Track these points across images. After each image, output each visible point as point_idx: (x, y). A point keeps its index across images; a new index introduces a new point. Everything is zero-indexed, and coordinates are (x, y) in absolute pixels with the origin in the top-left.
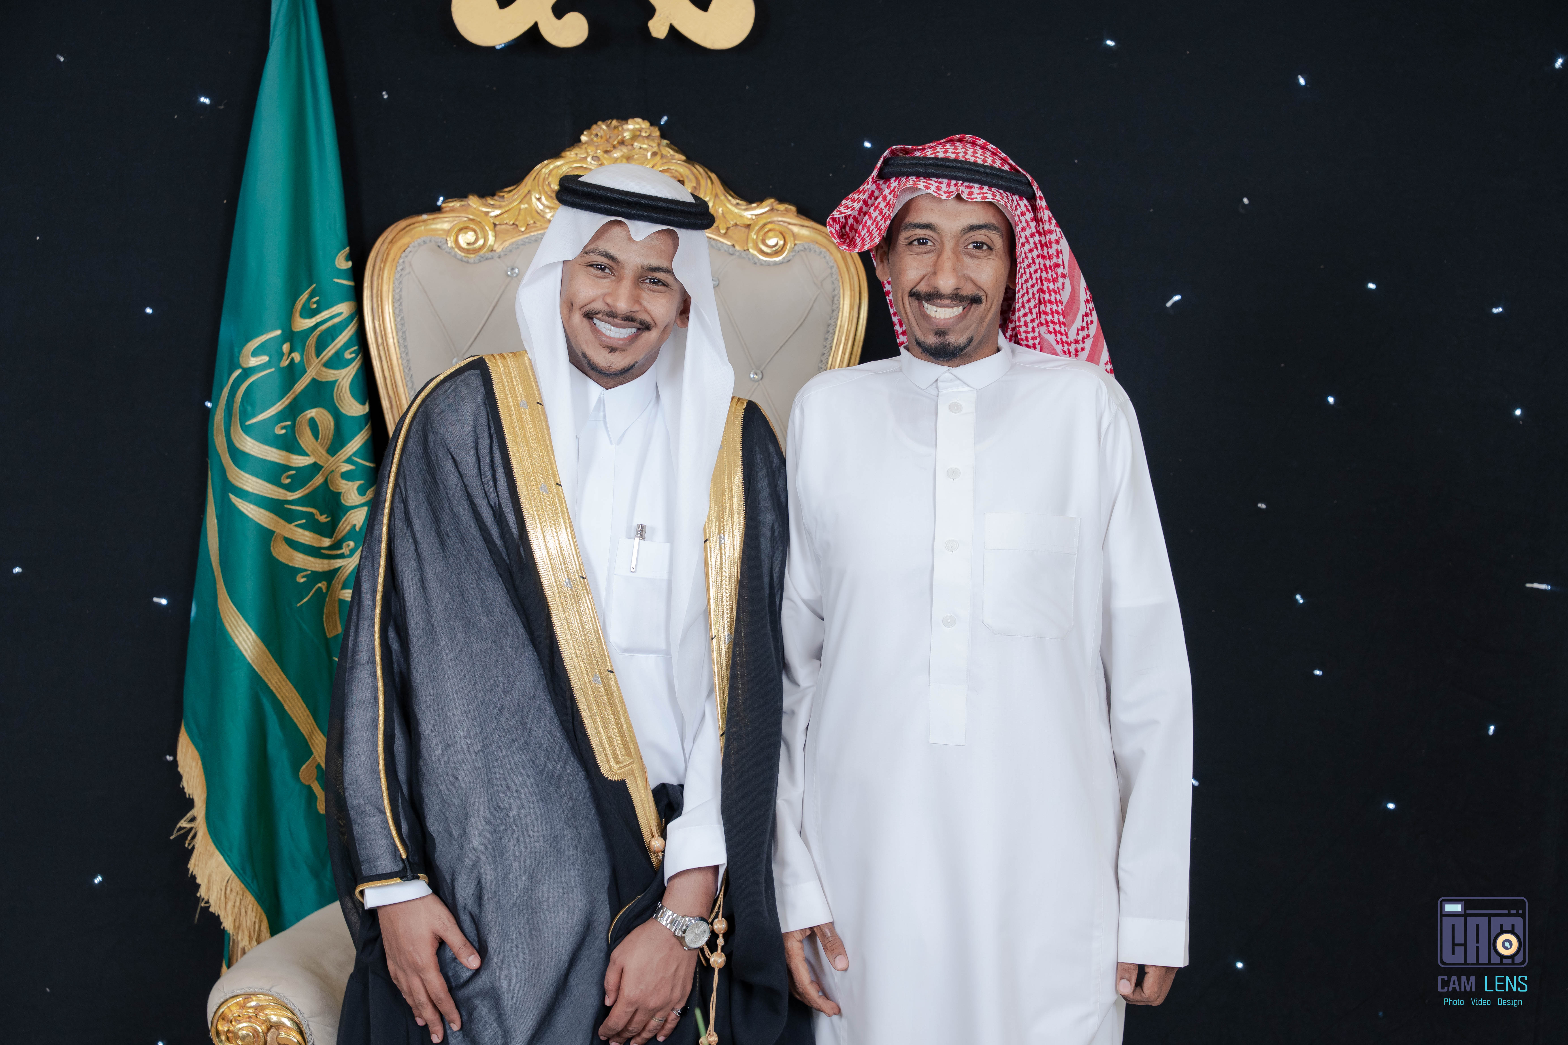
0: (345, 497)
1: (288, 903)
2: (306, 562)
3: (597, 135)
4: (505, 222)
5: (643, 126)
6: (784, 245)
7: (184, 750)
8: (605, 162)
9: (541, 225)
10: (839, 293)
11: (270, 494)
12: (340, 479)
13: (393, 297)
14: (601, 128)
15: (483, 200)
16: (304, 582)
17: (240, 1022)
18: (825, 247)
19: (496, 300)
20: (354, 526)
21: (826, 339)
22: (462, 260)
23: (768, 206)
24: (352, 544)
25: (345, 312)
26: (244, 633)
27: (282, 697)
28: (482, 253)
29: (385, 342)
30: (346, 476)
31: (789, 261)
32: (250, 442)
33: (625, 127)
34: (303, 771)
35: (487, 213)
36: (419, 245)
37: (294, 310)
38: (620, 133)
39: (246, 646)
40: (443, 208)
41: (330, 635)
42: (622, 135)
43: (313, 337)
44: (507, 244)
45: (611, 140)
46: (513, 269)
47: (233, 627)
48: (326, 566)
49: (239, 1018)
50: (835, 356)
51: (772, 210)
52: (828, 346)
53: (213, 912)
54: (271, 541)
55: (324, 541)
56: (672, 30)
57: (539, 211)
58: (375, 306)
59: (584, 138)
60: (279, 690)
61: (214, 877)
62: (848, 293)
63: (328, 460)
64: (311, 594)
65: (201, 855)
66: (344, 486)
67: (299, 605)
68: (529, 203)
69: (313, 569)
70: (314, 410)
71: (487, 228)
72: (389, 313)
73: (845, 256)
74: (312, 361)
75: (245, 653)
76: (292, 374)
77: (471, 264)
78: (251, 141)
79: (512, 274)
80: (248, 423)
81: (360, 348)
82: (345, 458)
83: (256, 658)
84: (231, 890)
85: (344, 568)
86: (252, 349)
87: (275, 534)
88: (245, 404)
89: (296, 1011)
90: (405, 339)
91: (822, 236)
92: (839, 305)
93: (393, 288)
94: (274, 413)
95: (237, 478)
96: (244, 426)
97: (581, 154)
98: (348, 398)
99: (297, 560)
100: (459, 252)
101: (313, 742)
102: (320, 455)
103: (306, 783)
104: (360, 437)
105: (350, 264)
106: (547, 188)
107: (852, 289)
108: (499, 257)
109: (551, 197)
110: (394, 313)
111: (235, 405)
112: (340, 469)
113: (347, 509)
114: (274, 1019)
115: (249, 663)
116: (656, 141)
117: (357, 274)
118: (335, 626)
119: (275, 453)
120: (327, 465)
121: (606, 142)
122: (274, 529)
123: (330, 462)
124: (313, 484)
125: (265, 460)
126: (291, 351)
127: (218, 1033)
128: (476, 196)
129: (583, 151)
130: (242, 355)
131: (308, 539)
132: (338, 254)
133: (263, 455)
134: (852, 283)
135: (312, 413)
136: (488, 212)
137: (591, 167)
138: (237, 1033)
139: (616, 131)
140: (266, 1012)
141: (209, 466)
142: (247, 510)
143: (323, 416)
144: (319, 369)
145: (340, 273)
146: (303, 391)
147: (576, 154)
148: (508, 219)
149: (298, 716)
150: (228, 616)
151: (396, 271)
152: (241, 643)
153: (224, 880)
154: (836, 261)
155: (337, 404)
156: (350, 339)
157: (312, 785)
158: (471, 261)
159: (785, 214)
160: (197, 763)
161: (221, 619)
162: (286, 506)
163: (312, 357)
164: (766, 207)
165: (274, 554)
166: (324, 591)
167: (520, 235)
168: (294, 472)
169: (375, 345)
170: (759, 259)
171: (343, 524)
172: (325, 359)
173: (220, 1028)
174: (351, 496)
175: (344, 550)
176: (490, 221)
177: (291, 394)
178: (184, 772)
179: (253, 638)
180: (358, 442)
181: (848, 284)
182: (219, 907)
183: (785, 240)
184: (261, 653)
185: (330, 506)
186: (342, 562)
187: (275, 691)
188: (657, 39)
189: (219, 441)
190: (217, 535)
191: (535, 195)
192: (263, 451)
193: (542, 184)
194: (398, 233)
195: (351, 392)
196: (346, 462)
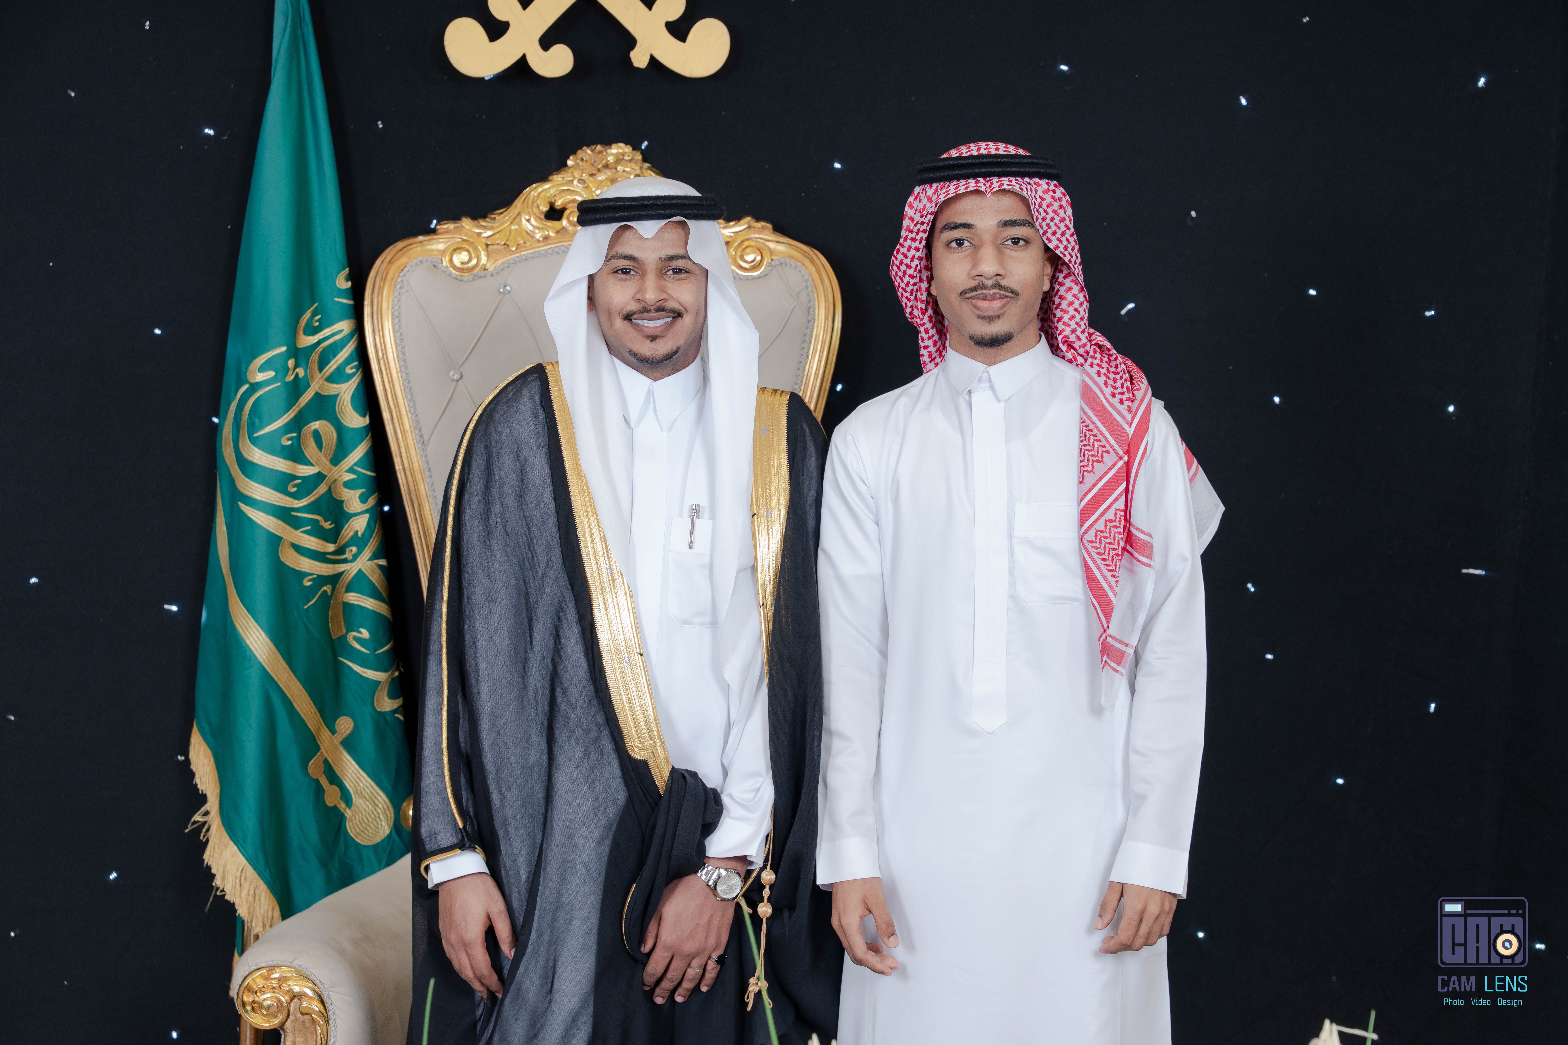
0: (348, 505)
1: (298, 892)
2: (312, 566)
3: (582, 160)
4: (497, 242)
5: (626, 150)
6: (761, 260)
7: (197, 749)
8: (591, 185)
9: (531, 245)
10: (814, 304)
11: (278, 502)
12: (342, 488)
13: (393, 314)
14: (586, 153)
15: (476, 222)
16: (310, 585)
17: (264, 993)
18: (800, 262)
19: (489, 316)
20: (357, 532)
21: (804, 348)
22: (457, 279)
23: (746, 224)
24: (354, 549)
25: (346, 329)
26: (255, 634)
27: (291, 695)
28: (475, 271)
29: (385, 356)
30: (349, 485)
31: (767, 275)
32: (258, 453)
33: (609, 151)
34: (311, 765)
35: (479, 234)
36: (416, 264)
37: (298, 328)
38: (604, 157)
39: (257, 647)
40: (437, 230)
41: (335, 636)
42: (607, 158)
43: (316, 353)
44: (499, 263)
45: (596, 164)
46: (505, 286)
47: (244, 629)
48: (331, 570)
49: (263, 989)
50: (811, 364)
51: (749, 227)
52: (805, 355)
53: (229, 900)
54: (279, 546)
55: (328, 547)
56: (653, 60)
57: (529, 232)
58: (376, 322)
59: (570, 163)
60: (288, 688)
61: (229, 866)
62: (823, 304)
63: (331, 470)
64: (317, 597)
65: (216, 846)
66: (347, 494)
67: (306, 607)
68: (519, 224)
69: (319, 573)
70: (317, 423)
71: (480, 248)
72: (389, 329)
73: (819, 270)
74: (315, 376)
75: (256, 653)
76: (296, 388)
77: (466, 282)
78: (255, 172)
79: (504, 291)
80: (255, 435)
81: (360, 363)
82: (347, 468)
83: (267, 657)
84: (246, 878)
85: (347, 572)
86: (259, 365)
87: (283, 540)
88: (253, 417)
89: (317, 982)
90: (404, 354)
91: (797, 251)
92: (815, 316)
93: (393, 305)
94: (280, 425)
95: (246, 487)
96: (252, 438)
97: (568, 177)
98: (349, 410)
99: (303, 565)
100: (454, 271)
101: (320, 738)
102: (324, 464)
103: (315, 777)
104: (361, 448)
105: (349, 284)
106: (536, 210)
107: (827, 300)
108: (492, 276)
109: (540, 218)
110: (393, 329)
111: (243, 418)
112: (343, 478)
113: (350, 516)
114: (296, 989)
115: (260, 662)
116: (639, 164)
117: (357, 293)
118: (340, 627)
119: (282, 463)
120: (331, 474)
121: (591, 166)
122: (282, 536)
124: (318, 492)
125: (273, 470)
126: (296, 366)
127: (244, 1004)
128: (469, 218)
129: (570, 175)
130: (248, 372)
131: (313, 544)
132: (339, 274)
133: (271, 465)
134: (826, 295)
135: (316, 425)
136: (481, 233)
137: (577, 190)
138: (262, 1003)
139: (600, 155)
140: (289, 983)
141: (218, 476)
142: (256, 517)
143: (326, 428)
144: (322, 384)
145: (341, 293)
146: (307, 404)
147: (563, 178)
148: (500, 239)
149: (306, 713)
150: (239, 618)
151: (395, 290)
152: (252, 643)
153: (238, 870)
154: (810, 274)
155: (339, 417)
156: (351, 355)
157: (320, 779)
158: (466, 279)
159: (761, 231)
160: (210, 760)
161: (232, 622)
162: (293, 513)
163: (315, 372)
164: (744, 225)
165: (282, 559)
166: (329, 594)
167: (511, 255)
168: (299, 481)
169: (375, 360)
170: (738, 274)
171: (346, 530)
172: (327, 374)
173: (245, 999)
174: (353, 504)
175: (348, 555)
176: (482, 242)
177: (297, 407)
178: (197, 769)
179: (263, 638)
180: (359, 452)
181: (823, 297)
182: (235, 894)
183: (762, 256)
184: (271, 653)
185: (333, 513)
186: (346, 566)
187: (284, 689)
188: (638, 69)
189: (227, 453)
190: (227, 542)
191: (525, 217)
192: (271, 462)
193: (532, 206)
194: (396, 254)
195: (352, 405)
196: (348, 471)
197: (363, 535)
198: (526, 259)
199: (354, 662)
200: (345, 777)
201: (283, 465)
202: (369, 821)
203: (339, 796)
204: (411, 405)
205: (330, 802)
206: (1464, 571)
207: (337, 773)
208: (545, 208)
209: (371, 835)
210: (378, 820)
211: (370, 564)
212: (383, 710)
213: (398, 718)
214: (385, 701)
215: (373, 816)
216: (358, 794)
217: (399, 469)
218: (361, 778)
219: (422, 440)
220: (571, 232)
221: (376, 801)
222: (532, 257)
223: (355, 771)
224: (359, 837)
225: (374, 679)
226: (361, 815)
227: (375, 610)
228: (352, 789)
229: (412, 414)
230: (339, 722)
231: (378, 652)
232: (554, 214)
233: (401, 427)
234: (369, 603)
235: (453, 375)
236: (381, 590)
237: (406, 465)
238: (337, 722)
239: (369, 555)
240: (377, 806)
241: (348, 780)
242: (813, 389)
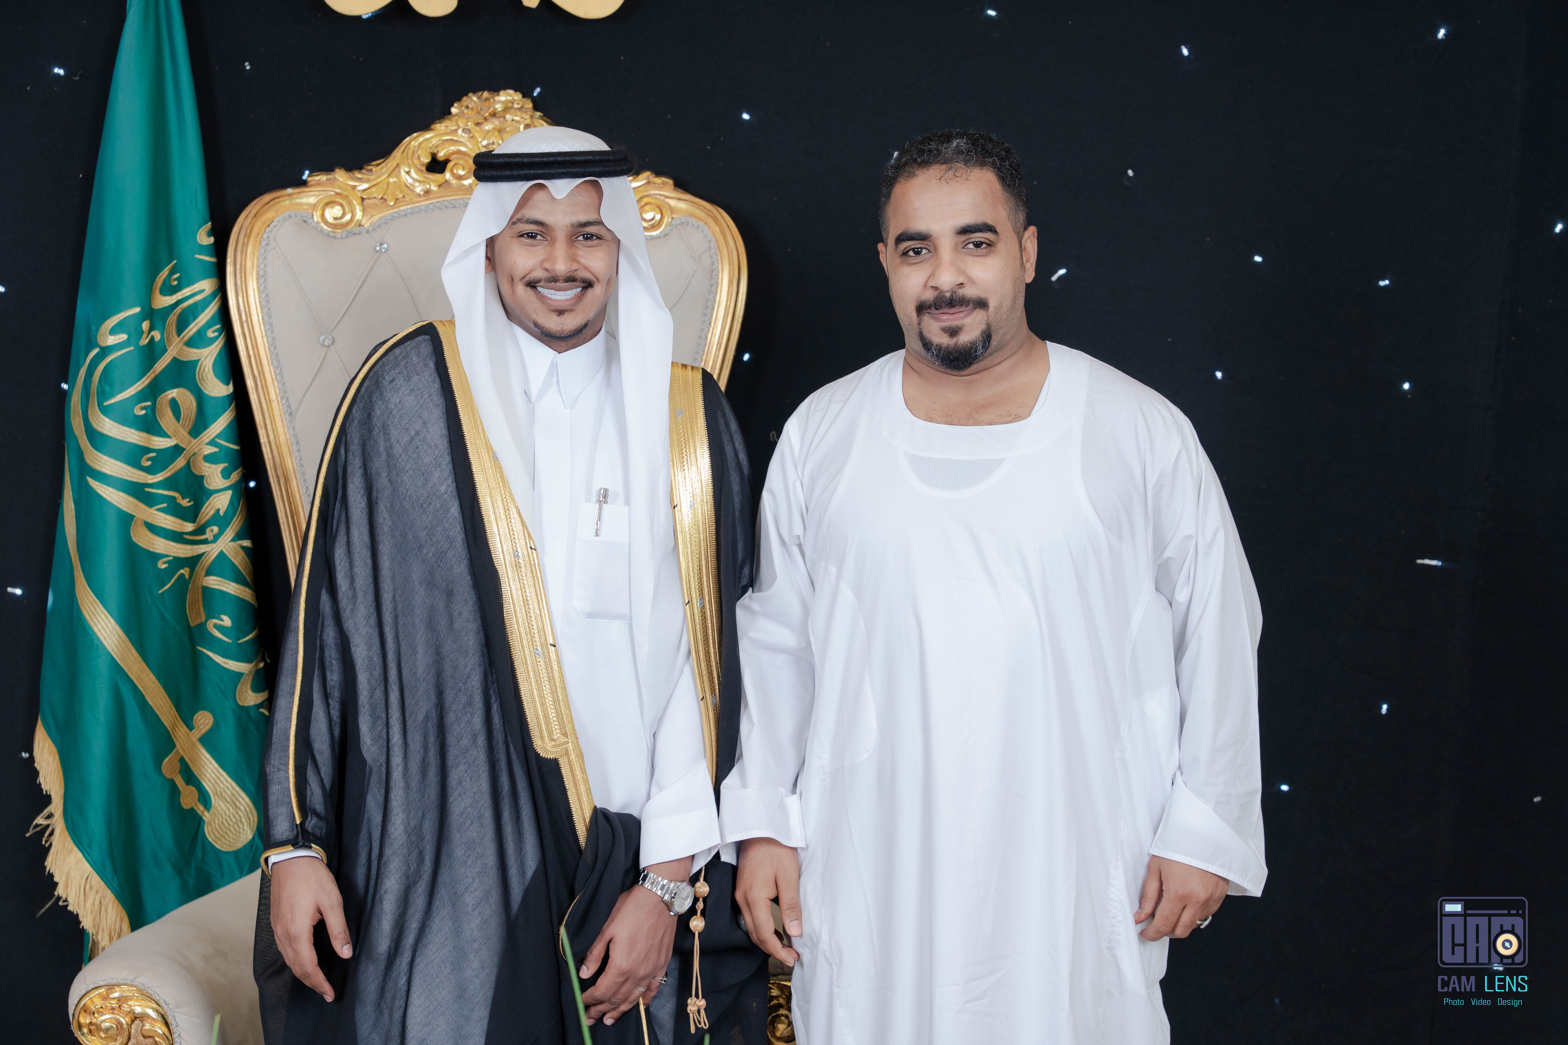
0: (208, 480)
1: (150, 901)
2: (168, 546)
3: (467, 107)
4: (373, 196)
5: (516, 98)
6: (662, 219)
7: (41, 745)
8: (476, 135)
9: (411, 200)
10: (717, 267)
11: (130, 477)
12: (203, 462)
13: (258, 273)
14: (472, 100)
15: (351, 174)
16: (166, 568)
17: (103, 1014)
18: (703, 221)
19: (364, 276)
20: (218, 510)
22: (328, 235)
23: (645, 179)
24: (216, 529)
25: (207, 289)
26: (103, 620)
27: (143, 688)
28: (349, 228)
29: (249, 319)
30: (209, 458)
31: (666, 235)
32: (108, 423)
33: (497, 98)
34: (166, 764)
35: (354, 187)
36: (284, 219)
37: (154, 287)
38: (491, 105)
39: (105, 634)
40: (309, 182)
41: (193, 623)
42: (494, 106)
43: (174, 315)
44: (375, 218)
45: (482, 113)
46: (381, 244)
47: (92, 615)
48: (188, 552)
49: (101, 1010)
50: (714, 332)
51: (649, 183)
52: (707, 322)
53: (72, 910)
54: (131, 525)
55: (186, 526)
57: (409, 185)
58: (239, 282)
59: (454, 110)
60: (140, 680)
61: (72, 874)
62: (726, 268)
63: (190, 442)
64: (173, 580)
65: (59, 852)
66: (208, 469)
67: (160, 592)
68: (398, 176)
69: (176, 555)
70: (175, 391)
71: (355, 202)
72: (254, 289)
73: (724, 230)
74: (173, 340)
75: (104, 642)
76: (151, 353)
77: (338, 239)
78: (108, 113)
79: (381, 249)
80: (106, 404)
81: (223, 326)
82: (207, 440)
83: (116, 646)
84: (91, 887)
85: (208, 554)
86: (111, 327)
87: (135, 519)
88: (103, 383)
89: (161, 1002)
90: (270, 317)
91: (700, 209)
92: (718, 280)
93: (258, 263)
94: (133, 393)
95: (95, 461)
96: (102, 407)
97: (451, 126)
98: (211, 377)
99: (158, 545)
100: (325, 227)
101: (176, 734)
102: (181, 436)
103: (169, 777)
104: (224, 418)
105: (212, 240)
106: (416, 162)
107: (731, 263)
108: (368, 232)
109: (421, 171)
110: (259, 289)
111: (93, 385)
112: (203, 452)
113: (211, 493)
114: (138, 1010)
115: (108, 652)
116: (529, 113)
117: (220, 250)
118: (199, 614)
119: (134, 434)
120: (190, 447)
121: (477, 115)
122: (134, 514)
123: (192, 444)
124: (175, 466)
125: (124, 442)
126: (151, 329)
127: (80, 1026)
128: (342, 170)
129: (454, 123)
130: (99, 334)
131: (170, 523)
132: (199, 229)
133: (122, 437)
134: (731, 256)
135: (173, 393)
136: (356, 186)
137: (461, 140)
138: (100, 1025)
139: (487, 103)
140: (130, 1003)
141: (66, 447)
142: (105, 493)
143: (185, 397)
144: (181, 348)
145: (202, 249)
146: (163, 370)
147: (447, 127)
148: (377, 193)
149: (160, 707)
150: (86, 603)
151: (260, 247)
152: (100, 631)
153: (82, 878)
154: (714, 235)
155: (199, 384)
156: (213, 317)
157: (175, 779)
158: (339, 236)
159: (662, 187)
160: (55, 758)
161: (78, 607)
162: (146, 489)
163: (173, 336)
164: (642, 180)
165: (133, 539)
166: (187, 577)
167: (389, 210)
168: (154, 454)
169: (238, 322)
171: (206, 508)
172: (186, 338)
173: (82, 1020)
174: (214, 479)
175: (208, 535)
176: (357, 195)
177: (152, 374)
178: (41, 768)
179: (112, 626)
180: (222, 423)
181: (727, 259)
182: (78, 905)
183: (662, 214)
184: (121, 642)
185: (192, 490)
186: (206, 548)
187: (135, 681)
188: (528, 9)
189: (76, 423)
190: (75, 520)
191: (404, 169)
192: (122, 433)
193: (412, 157)
194: (262, 208)
195: (214, 372)
196: (209, 444)
197: (225, 513)
198: (405, 215)
199: (215, 652)
200: (203, 777)
201: (136, 437)
202: (229, 825)
203: (197, 797)
204: (278, 372)
205: (186, 804)
206: (1419, 561)
207: (195, 773)
208: (427, 160)
209: (231, 840)
210: (239, 824)
211: (233, 546)
212: (246, 705)
213: (263, 714)
214: (249, 695)
215: (234, 820)
216: (217, 795)
217: (264, 442)
218: (222, 778)
219: (289, 411)
220: (455, 186)
221: (237, 803)
222: (411, 213)
223: (215, 771)
224: (219, 842)
225: (237, 670)
226: (220, 819)
227: (237, 595)
228: (212, 790)
229: (278, 382)
230: (197, 717)
231: (241, 641)
232: (436, 166)
233: (267, 397)
234: (232, 588)
235: (324, 341)
236: (245, 574)
237: (272, 437)
238: (195, 717)
239: (232, 536)
240: (239, 808)
241: (206, 780)
242: (716, 359)
